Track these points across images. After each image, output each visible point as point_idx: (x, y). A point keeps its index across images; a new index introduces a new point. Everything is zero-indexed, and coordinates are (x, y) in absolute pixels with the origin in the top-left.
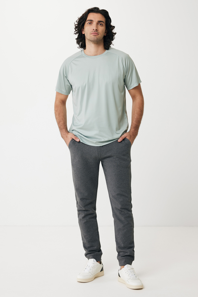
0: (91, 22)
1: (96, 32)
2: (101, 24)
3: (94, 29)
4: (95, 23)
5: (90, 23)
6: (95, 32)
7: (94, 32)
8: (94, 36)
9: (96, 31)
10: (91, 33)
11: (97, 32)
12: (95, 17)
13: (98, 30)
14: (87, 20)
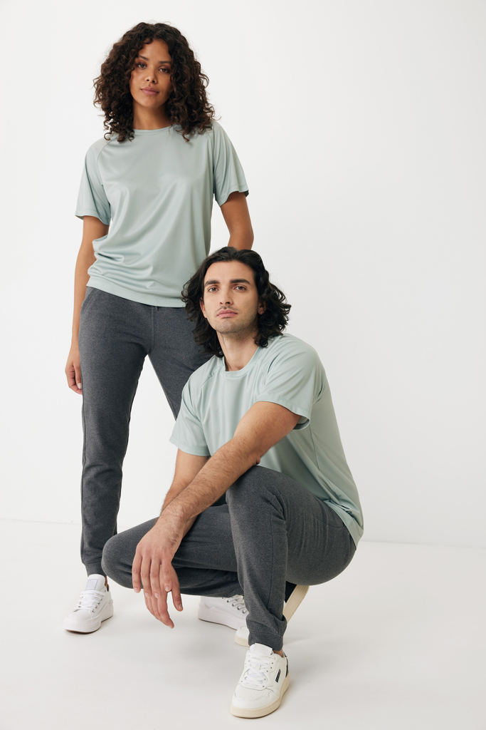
0: (215, 286)
1: (228, 309)
2: (241, 288)
3: (221, 303)
4: (224, 288)
5: (214, 289)
6: (225, 308)
7: (222, 309)
8: (224, 320)
9: (229, 307)
10: (218, 313)
11: (232, 308)
12: (222, 272)
13: (233, 304)
14: (205, 282)
